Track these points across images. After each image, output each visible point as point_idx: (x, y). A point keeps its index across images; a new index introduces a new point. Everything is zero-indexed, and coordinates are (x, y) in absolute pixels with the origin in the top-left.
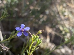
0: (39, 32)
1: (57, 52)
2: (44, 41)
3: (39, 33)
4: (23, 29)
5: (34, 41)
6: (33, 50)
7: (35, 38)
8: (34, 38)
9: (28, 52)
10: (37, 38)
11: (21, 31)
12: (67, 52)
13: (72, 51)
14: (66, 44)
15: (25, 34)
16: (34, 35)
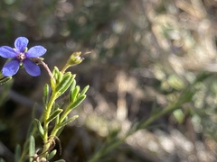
0: (73, 57)
1: (148, 150)
2: (109, 115)
3: (73, 62)
4: (22, 51)
5: (57, 90)
6: (59, 125)
7: (60, 81)
8: (57, 81)
9: (42, 131)
10: (65, 79)
11: (17, 59)
12: (178, 148)
13: (194, 144)
14: (176, 126)
15: (30, 68)
16: (56, 72)
